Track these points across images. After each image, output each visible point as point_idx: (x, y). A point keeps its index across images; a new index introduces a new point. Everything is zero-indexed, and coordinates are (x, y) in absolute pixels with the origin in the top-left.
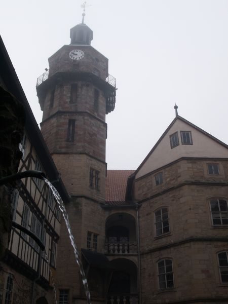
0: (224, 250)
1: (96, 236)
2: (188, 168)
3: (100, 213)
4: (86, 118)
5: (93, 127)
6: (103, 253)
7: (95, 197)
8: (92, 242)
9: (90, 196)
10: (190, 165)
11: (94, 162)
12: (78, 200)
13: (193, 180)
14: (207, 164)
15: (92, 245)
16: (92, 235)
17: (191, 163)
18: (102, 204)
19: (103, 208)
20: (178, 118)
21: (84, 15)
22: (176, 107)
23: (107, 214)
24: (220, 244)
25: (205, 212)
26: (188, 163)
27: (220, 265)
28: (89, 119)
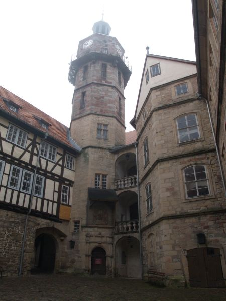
0: (191, 165)
1: (105, 176)
2: (157, 96)
3: (109, 157)
4: (93, 87)
5: (100, 93)
6: (113, 189)
7: (103, 145)
8: (101, 181)
9: (98, 146)
10: (158, 93)
11: (101, 118)
12: (87, 151)
13: (161, 106)
14: (175, 86)
15: (101, 184)
16: (101, 176)
17: (159, 91)
18: (110, 150)
19: (111, 152)
20: (149, 56)
21: (103, 14)
22: (148, 48)
23: (116, 157)
24: (186, 159)
25: (171, 132)
26: (157, 91)
27: (187, 180)
28: (97, 87)
